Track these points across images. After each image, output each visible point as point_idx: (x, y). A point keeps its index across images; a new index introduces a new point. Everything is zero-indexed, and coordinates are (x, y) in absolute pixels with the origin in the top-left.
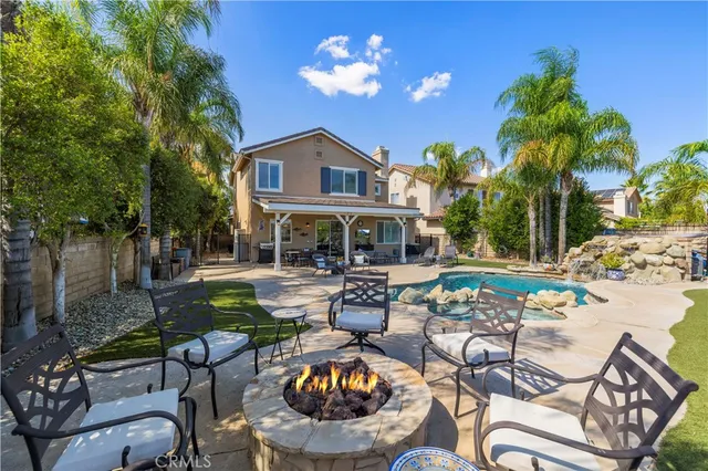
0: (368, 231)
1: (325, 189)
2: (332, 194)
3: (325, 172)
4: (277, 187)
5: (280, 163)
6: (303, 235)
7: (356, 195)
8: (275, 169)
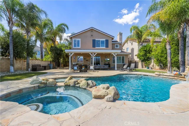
0: (109, 59)
1: (94, 46)
2: (96, 48)
3: (94, 41)
4: (79, 47)
5: (80, 39)
6: (87, 60)
7: (105, 48)
8: (78, 41)
